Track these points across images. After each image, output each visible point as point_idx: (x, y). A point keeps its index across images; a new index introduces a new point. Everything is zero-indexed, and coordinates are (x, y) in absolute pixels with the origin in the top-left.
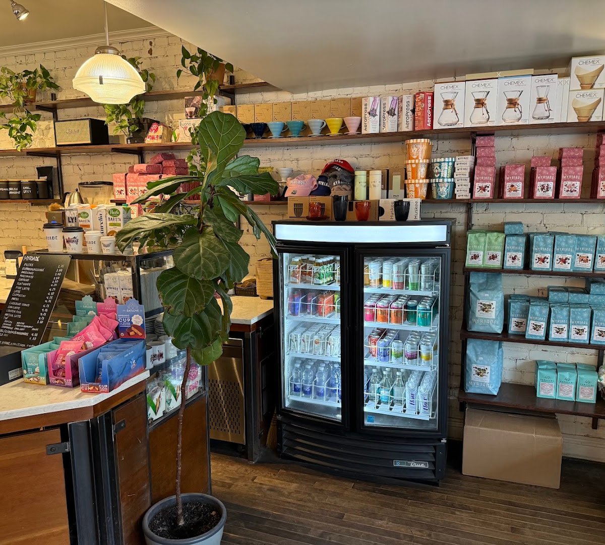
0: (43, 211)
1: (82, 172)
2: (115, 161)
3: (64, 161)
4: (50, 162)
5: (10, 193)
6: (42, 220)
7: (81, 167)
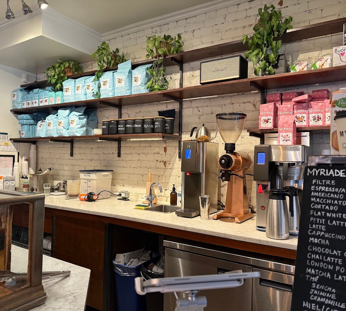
0: (162, 146)
1: (201, 113)
2: (234, 102)
3: (185, 105)
4: (173, 106)
5: (119, 129)
6: (161, 153)
7: (199, 109)
